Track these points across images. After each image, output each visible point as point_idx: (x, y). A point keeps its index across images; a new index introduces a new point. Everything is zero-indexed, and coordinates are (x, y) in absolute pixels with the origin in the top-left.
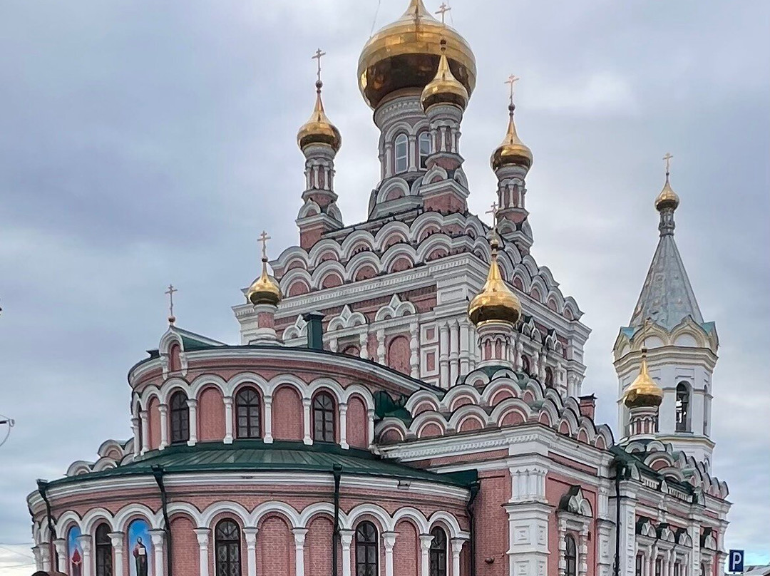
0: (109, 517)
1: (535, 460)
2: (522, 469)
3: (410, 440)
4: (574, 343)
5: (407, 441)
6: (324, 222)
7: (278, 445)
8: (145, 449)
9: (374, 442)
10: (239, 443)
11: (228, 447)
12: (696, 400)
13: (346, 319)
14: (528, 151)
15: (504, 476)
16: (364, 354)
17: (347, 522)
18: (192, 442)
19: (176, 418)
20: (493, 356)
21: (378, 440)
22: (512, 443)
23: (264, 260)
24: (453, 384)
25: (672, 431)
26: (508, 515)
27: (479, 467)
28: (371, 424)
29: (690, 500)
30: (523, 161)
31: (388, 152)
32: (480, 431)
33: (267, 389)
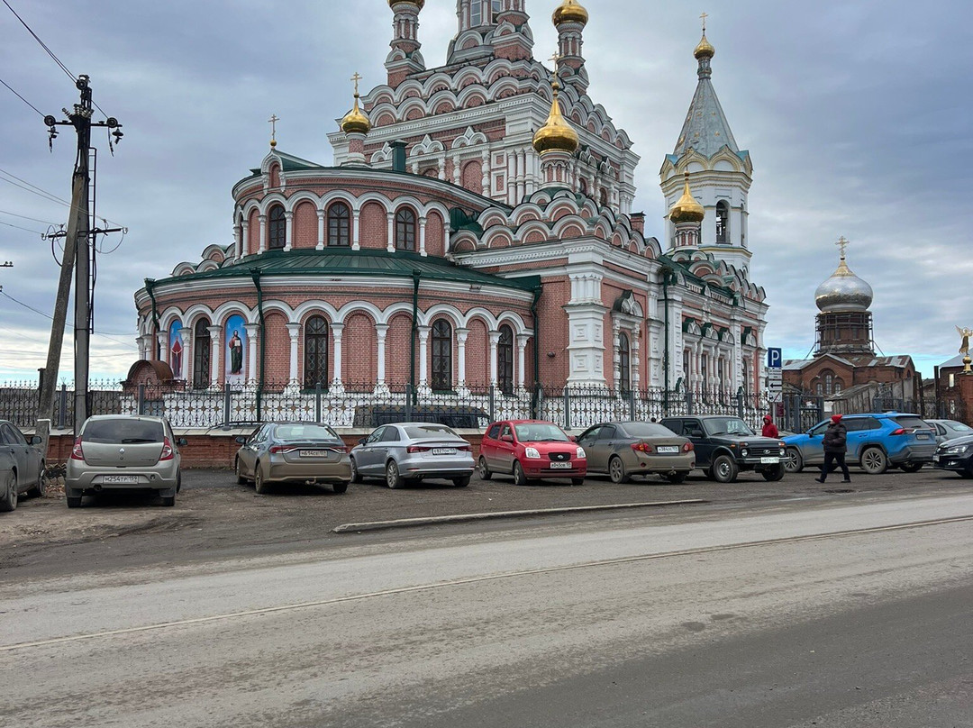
0: (208, 312)
1: (591, 268)
2: (580, 276)
3: (482, 249)
4: (625, 168)
5: (478, 251)
6: (409, 66)
7: (363, 252)
8: (245, 253)
9: (450, 251)
10: (329, 250)
11: (320, 253)
12: (734, 217)
13: (427, 145)
14: (584, 11)
15: (564, 282)
16: (442, 176)
17: (425, 320)
18: (287, 248)
19: (274, 228)
20: (555, 179)
21: (453, 249)
22: (571, 253)
23: (356, 96)
24: (519, 202)
25: (713, 242)
26: (568, 315)
27: (543, 273)
28: (447, 235)
29: (731, 302)
30: (580, 19)
31: (465, 10)
32: (543, 243)
33: (356, 204)
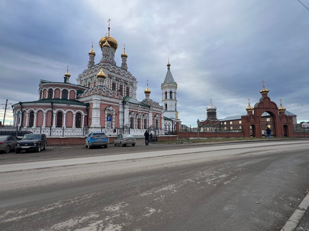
1: (95, 100)
2: (94, 102)
3: (82, 98)
9: (76, 98)
15: (92, 104)
22: (93, 98)
23: (68, 70)
26: (92, 111)
27: (89, 102)
28: (76, 95)
32: (89, 96)
